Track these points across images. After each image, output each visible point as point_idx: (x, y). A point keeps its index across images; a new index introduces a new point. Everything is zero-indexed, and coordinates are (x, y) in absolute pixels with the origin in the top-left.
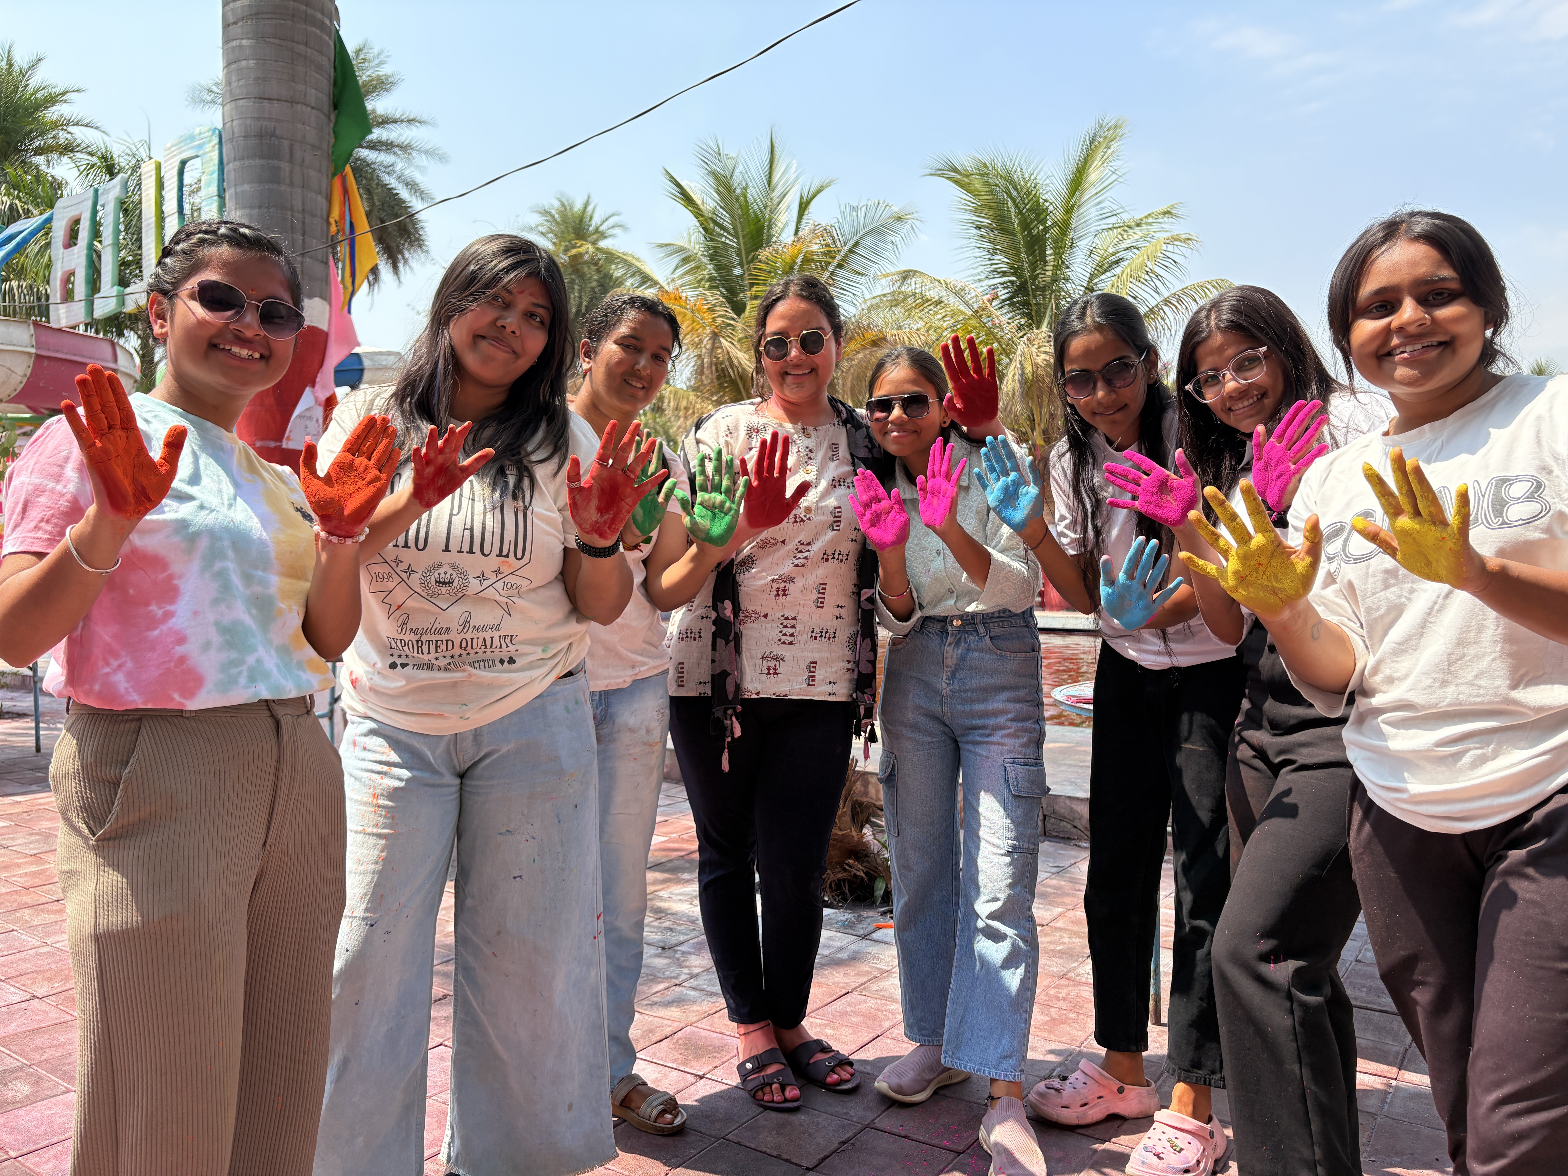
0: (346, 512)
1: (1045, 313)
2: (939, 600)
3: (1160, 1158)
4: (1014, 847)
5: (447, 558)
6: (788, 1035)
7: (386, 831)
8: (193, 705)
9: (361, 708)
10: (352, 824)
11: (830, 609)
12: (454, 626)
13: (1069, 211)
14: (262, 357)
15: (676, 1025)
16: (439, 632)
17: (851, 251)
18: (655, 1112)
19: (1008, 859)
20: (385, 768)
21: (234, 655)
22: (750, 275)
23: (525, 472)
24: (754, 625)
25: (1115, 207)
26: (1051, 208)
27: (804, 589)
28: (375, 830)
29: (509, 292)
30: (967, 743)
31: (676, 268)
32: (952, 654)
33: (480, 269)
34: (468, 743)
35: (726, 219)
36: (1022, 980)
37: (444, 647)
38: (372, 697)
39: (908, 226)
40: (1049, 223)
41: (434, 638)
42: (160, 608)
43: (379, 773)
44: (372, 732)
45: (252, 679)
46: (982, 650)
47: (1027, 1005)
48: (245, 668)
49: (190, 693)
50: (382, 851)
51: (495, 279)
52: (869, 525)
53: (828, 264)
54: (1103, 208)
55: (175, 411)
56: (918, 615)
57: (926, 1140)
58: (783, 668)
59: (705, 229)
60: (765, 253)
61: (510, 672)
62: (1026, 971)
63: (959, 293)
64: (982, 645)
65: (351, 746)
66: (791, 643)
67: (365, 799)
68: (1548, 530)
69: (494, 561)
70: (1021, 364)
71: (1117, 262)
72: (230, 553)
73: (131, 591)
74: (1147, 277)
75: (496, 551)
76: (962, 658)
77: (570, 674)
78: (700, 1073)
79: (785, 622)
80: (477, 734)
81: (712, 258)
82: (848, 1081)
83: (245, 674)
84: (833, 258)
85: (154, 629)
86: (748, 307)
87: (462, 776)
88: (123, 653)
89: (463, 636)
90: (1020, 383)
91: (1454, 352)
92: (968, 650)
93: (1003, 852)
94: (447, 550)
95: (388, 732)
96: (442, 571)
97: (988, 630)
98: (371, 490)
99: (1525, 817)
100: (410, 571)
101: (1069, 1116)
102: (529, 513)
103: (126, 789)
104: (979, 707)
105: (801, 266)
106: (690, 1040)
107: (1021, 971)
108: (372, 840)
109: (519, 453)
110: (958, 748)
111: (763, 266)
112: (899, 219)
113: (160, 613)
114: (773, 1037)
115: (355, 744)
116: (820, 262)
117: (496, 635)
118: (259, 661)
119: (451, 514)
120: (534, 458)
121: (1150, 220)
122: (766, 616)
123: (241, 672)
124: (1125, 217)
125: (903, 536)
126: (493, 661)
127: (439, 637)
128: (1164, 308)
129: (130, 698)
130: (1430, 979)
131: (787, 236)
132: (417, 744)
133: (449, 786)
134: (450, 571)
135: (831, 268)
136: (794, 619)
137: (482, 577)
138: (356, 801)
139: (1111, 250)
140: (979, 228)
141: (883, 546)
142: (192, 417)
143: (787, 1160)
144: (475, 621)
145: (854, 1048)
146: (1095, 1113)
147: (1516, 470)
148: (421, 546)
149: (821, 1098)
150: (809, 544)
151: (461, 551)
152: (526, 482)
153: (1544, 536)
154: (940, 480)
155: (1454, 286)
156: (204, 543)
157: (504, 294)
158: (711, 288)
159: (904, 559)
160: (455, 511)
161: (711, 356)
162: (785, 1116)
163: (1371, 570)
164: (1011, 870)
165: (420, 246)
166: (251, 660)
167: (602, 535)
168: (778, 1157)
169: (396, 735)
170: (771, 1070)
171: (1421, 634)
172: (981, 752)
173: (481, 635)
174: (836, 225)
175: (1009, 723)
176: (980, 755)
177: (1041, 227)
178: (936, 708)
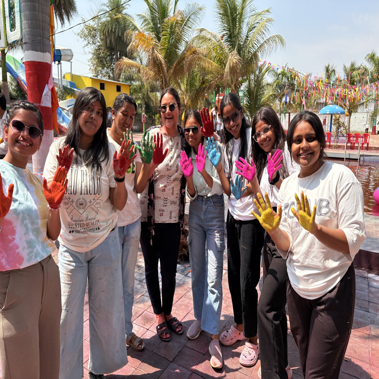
0: (55, 201)
1: (236, 44)
2: (201, 191)
3: (246, 357)
4: (217, 266)
5: (81, 196)
6: (167, 316)
7: (70, 282)
8: (22, 267)
9: (63, 244)
10: (62, 280)
11: (175, 195)
12: (84, 219)
13: (243, 9)
14: (30, 145)
15: (143, 310)
16: (81, 221)
17: (188, 20)
18: (137, 345)
19: (216, 270)
20: (69, 263)
21: (31, 250)
22: (162, 27)
23: (99, 166)
24: (157, 200)
25: (254, 8)
26: (238, 8)
27: (169, 189)
28: (68, 282)
29: (93, 106)
30: (208, 234)
31: (142, 23)
32: (204, 207)
33: (85, 99)
34: (89, 253)
35: (156, 7)
36: (219, 306)
37: (82, 225)
38: (65, 241)
39: (203, 12)
40: (237, 13)
41: (80, 223)
42: (11, 237)
43: (68, 264)
44: (66, 251)
45: (36, 257)
46: (211, 206)
47: (220, 313)
48: (34, 253)
49: (20, 264)
50: (69, 289)
51: (88, 102)
52: (184, 169)
53: (182, 24)
54: (251, 8)
55: (11, 166)
56: (196, 196)
57: (197, 350)
58: (164, 213)
59: (150, 10)
60: (166, 20)
61: (98, 232)
62: (220, 303)
63: (215, 37)
64: (211, 205)
65: (61, 255)
66: (166, 206)
67: (65, 273)
68: (330, 217)
69: (93, 196)
70: (230, 63)
71: (255, 27)
72: (27, 217)
73: (4, 232)
74: (261, 33)
75: (93, 193)
76: (207, 209)
77: (113, 229)
78: (148, 328)
79: (165, 199)
80: (91, 251)
81: (152, 20)
82: (181, 330)
83: (34, 255)
84: (184, 22)
85: (11, 243)
86: (162, 39)
87: (88, 262)
88: (3, 252)
89: (86, 222)
90: (229, 69)
91: (314, 156)
92: (208, 206)
93: (215, 268)
94: (81, 194)
95: (70, 251)
96: (80, 201)
97: (213, 200)
98: (61, 193)
99: (321, 298)
100: (73, 201)
101: (228, 343)
102: (100, 179)
103: (8, 296)
104: (210, 223)
105: (175, 25)
106: (145, 316)
107: (218, 303)
108: (67, 286)
109: (97, 159)
110: (206, 235)
111: (165, 24)
112: (200, 9)
113: (11, 238)
114: (164, 318)
115: (62, 254)
116: (180, 24)
117: (94, 221)
118: (37, 250)
119: (82, 182)
120: (101, 160)
121: (263, 13)
122: (160, 198)
123: (33, 255)
124: (257, 11)
125: (192, 173)
126: (94, 229)
127: (81, 223)
128: (265, 44)
129: (7, 267)
130: (300, 333)
131: (171, 14)
132: (77, 255)
133: (85, 266)
134: (83, 201)
135: (183, 26)
136: (167, 198)
137: (90, 202)
138: (63, 273)
139: (253, 23)
140: (220, 14)
141: (187, 177)
142: (15, 167)
143: (167, 359)
144: (89, 217)
145: (182, 318)
146: (234, 341)
147: (324, 198)
148: (75, 194)
149: (175, 337)
150: (171, 176)
151: (85, 194)
152: (99, 168)
153: (329, 219)
154: (201, 157)
155: (314, 136)
156: (21, 216)
157: (91, 106)
158: (152, 31)
159: (192, 179)
160: (82, 181)
161: (152, 56)
162: (166, 343)
163: (294, 221)
164: (216, 273)
165: (75, 11)
166: (35, 250)
167: (121, 175)
168: (165, 358)
169: (72, 252)
170: (164, 329)
171: (302, 242)
172: (211, 237)
173: (91, 221)
174: (185, 11)
175: (217, 229)
176: (210, 238)
177: (235, 15)
178: (201, 223)
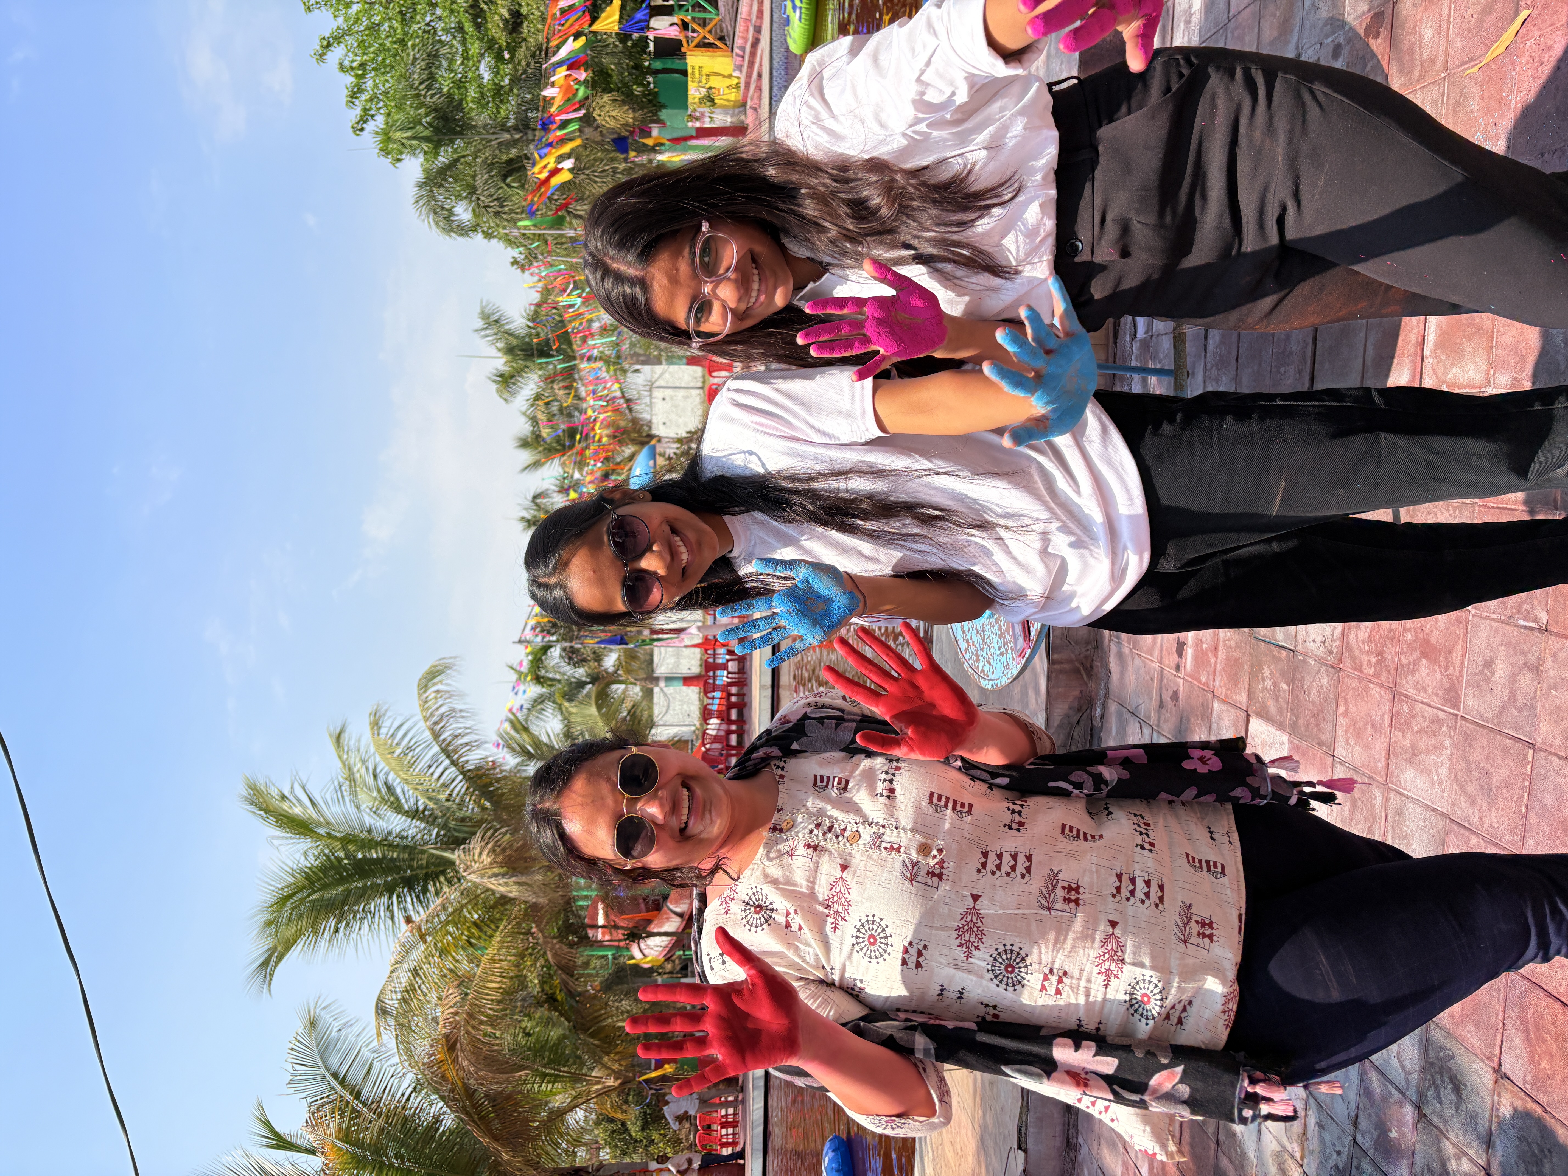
1: (439, 857)
17: (342, 1082)
26: (326, 853)
39: (323, 1013)
40: (342, 854)
53: (354, 1110)
58: (1201, 912)
63: (407, 950)
66: (1162, 886)
70: (490, 878)
79: (1125, 892)
84: (348, 1103)
90: (510, 878)
105: (352, 1145)
112: (313, 1024)
116: (351, 1119)
122: (1113, 925)
128: (443, 737)
135: (361, 1107)
136: (1119, 877)
174: (310, 1101)
